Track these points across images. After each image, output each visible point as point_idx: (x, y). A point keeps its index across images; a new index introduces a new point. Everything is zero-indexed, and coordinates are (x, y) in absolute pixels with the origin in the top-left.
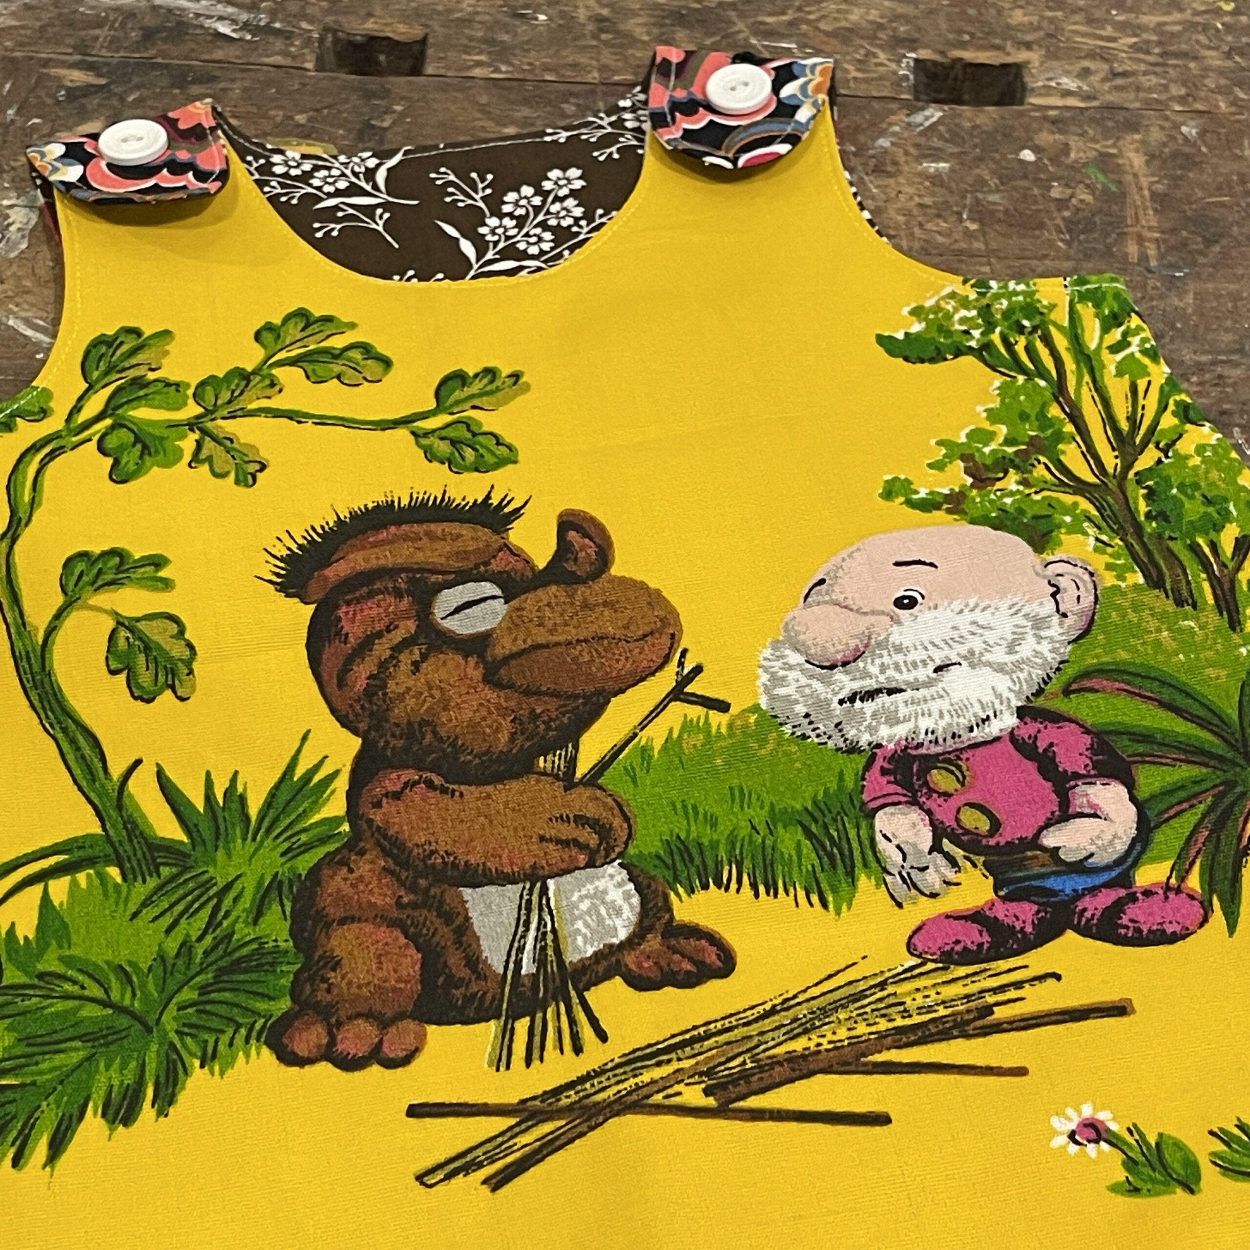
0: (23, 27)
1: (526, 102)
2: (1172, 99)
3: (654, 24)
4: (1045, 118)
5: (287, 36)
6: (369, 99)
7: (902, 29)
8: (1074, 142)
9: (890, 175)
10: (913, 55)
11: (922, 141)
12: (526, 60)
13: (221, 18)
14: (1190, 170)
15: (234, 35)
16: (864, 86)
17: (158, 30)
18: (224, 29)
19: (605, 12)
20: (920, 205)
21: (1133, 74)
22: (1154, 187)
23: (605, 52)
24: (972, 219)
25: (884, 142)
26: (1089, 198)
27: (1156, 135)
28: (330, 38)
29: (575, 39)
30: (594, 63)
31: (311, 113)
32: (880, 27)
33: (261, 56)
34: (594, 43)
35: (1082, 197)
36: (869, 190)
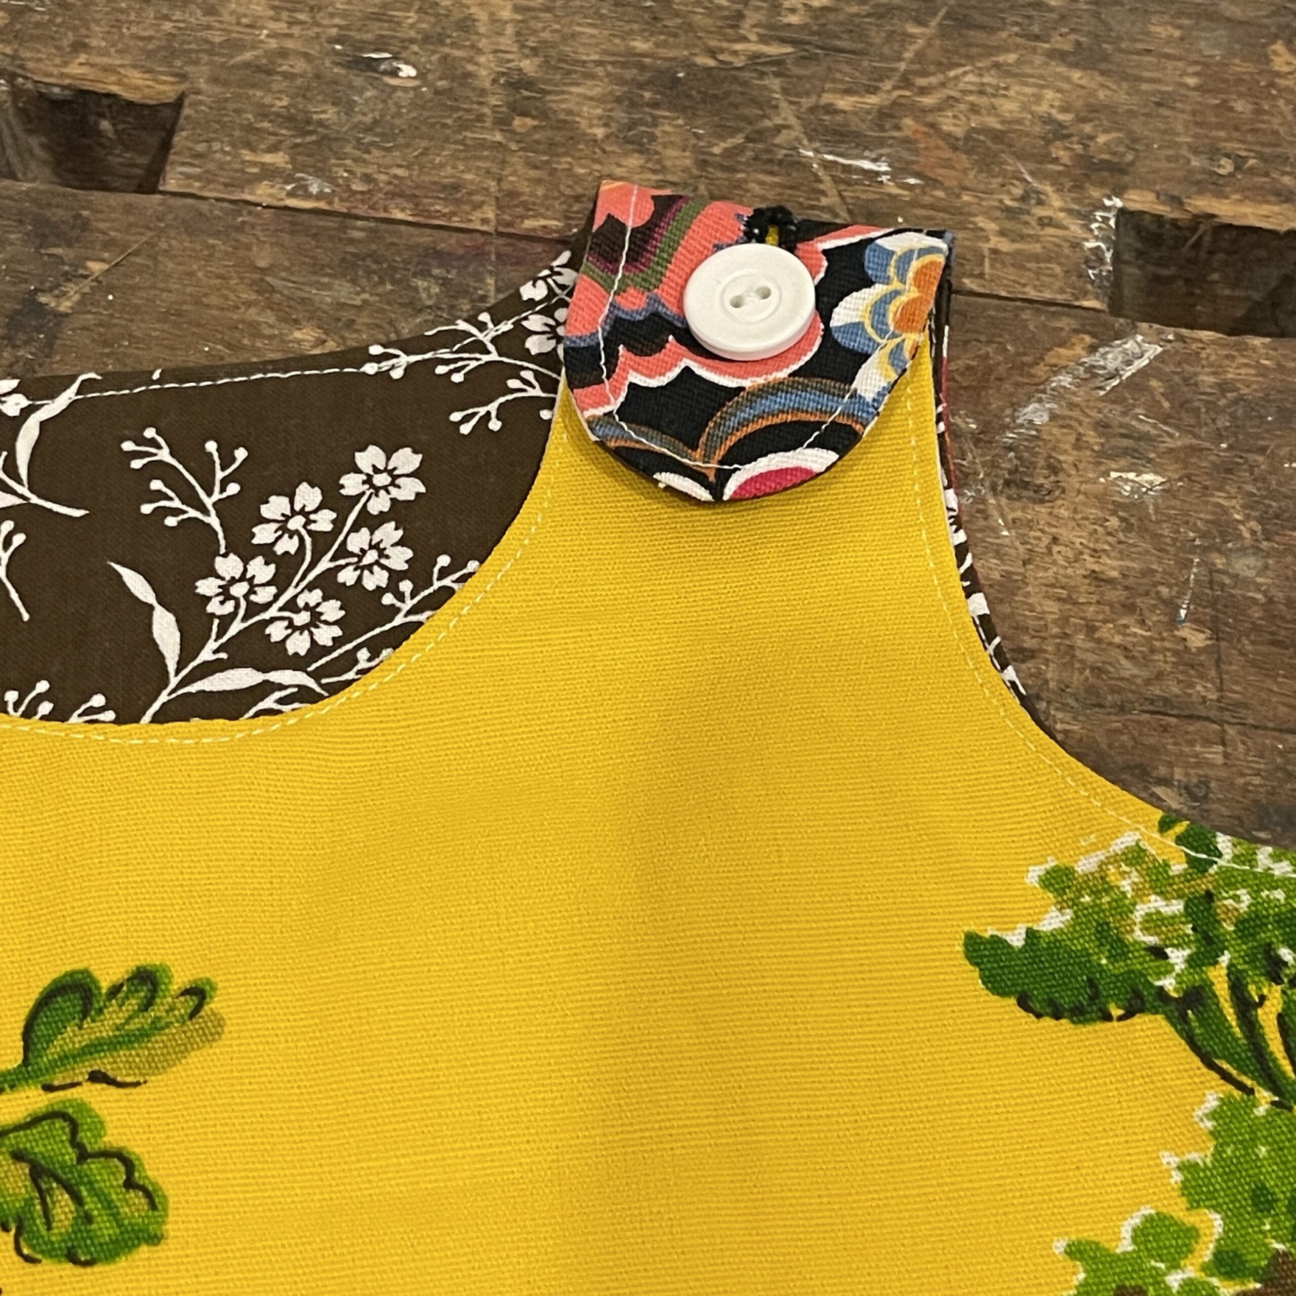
1: (345, 267)
3: (619, 100)
6: (43, 244)
7: (1102, 139)
9: (1041, 496)
10: (1118, 203)
11: (1114, 413)
12: (360, 170)
16: (1011, 273)
19: (529, 66)
20: (1094, 576)
23: (517, 161)
24: (1194, 619)
25: (1036, 413)
29: (463, 125)
30: (492, 184)
32: (1059, 133)
34: (498, 137)
36: (995, 530)
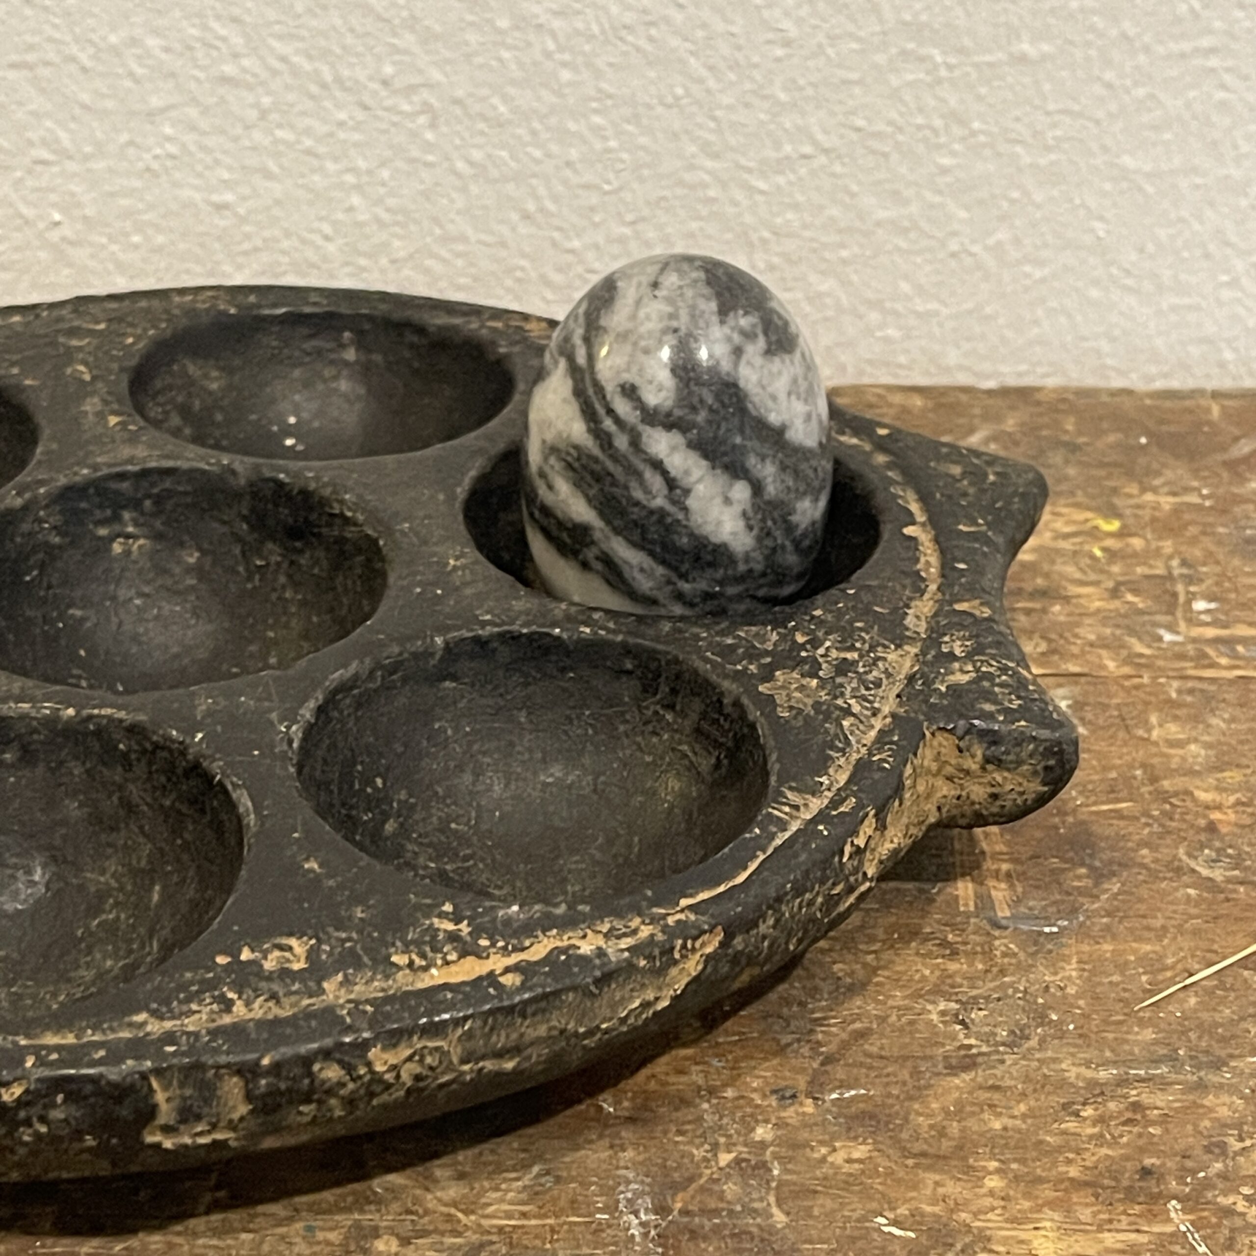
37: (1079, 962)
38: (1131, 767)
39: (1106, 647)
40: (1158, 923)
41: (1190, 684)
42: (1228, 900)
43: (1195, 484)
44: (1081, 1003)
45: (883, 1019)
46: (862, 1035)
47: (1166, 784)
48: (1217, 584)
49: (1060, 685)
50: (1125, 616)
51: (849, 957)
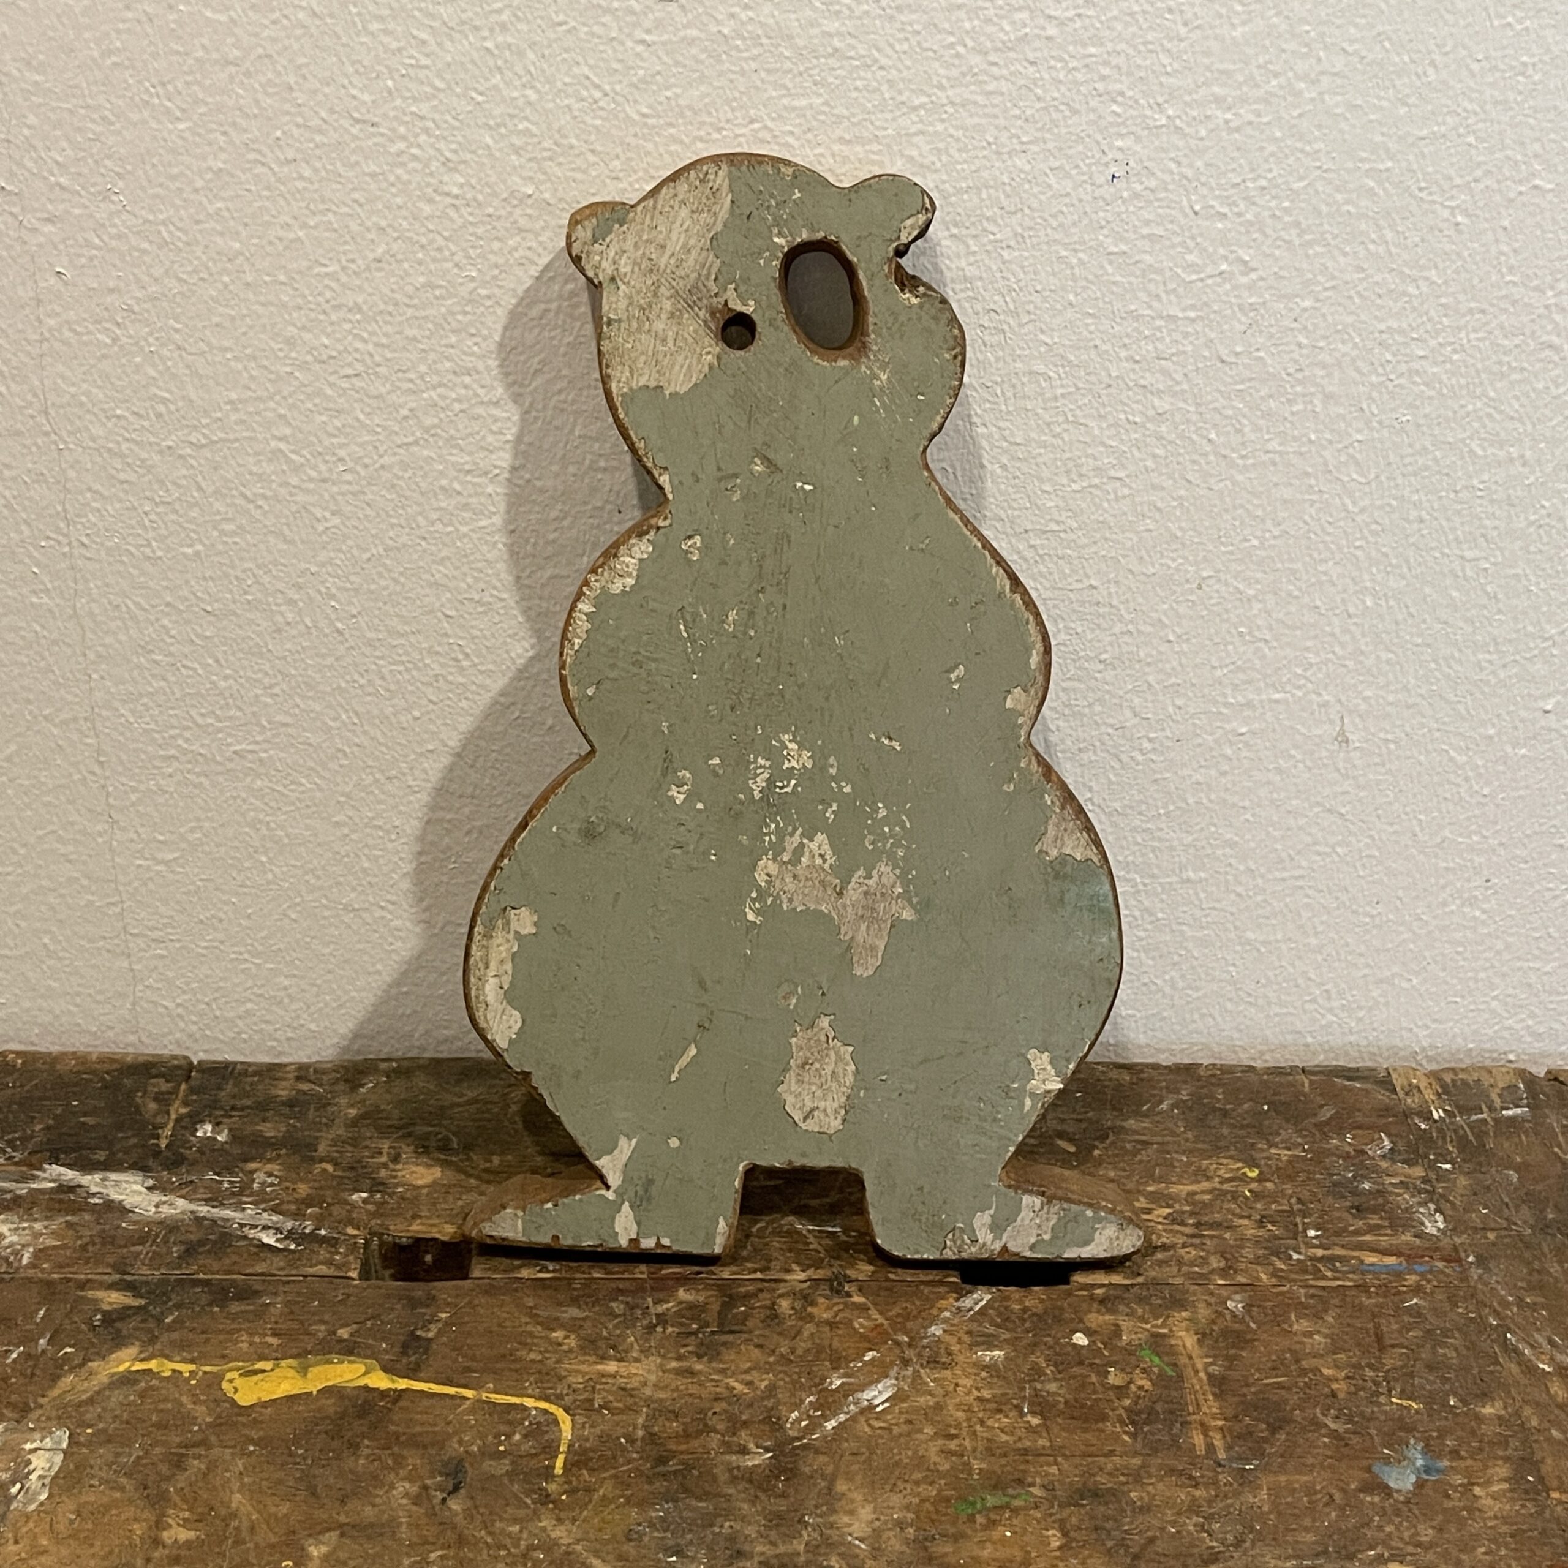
0: (64, 1247)
1: (575, 1301)
2: (1212, 1272)
4: (1092, 1298)
5: (331, 1242)
6: (414, 1308)
8: (1126, 1324)
9: (945, 1366)
11: (974, 1327)
13: (265, 1228)
14: (1242, 1349)
15: (279, 1245)
17: (202, 1243)
18: (269, 1239)
20: (980, 1399)
21: (1173, 1247)
22: (1211, 1369)
24: (1032, 1413)
25: (936, 1330)
26: (1147, 1384)
27: (1204, 1313)
28: (376, 1241)
31: (355, 1326)
33: (305, 1266)
35: (1140, 1383)
36: (926, 1384)
37: (1269, 1489)
38: (1283, 1351)
39: (1258, 1264)
40: (1310, 1460)
41: (1312, 1291)
42: (1347, 1445)
43: (1299, 1140)
44: (1272, 1517)
45: (1163, 1529)
46: (1152, 1540)
47: (1304, 1364)
48: (1320, 1217)
49: (1237, 1293)
50: (1268, 1241)
51: (1138, 1487)
